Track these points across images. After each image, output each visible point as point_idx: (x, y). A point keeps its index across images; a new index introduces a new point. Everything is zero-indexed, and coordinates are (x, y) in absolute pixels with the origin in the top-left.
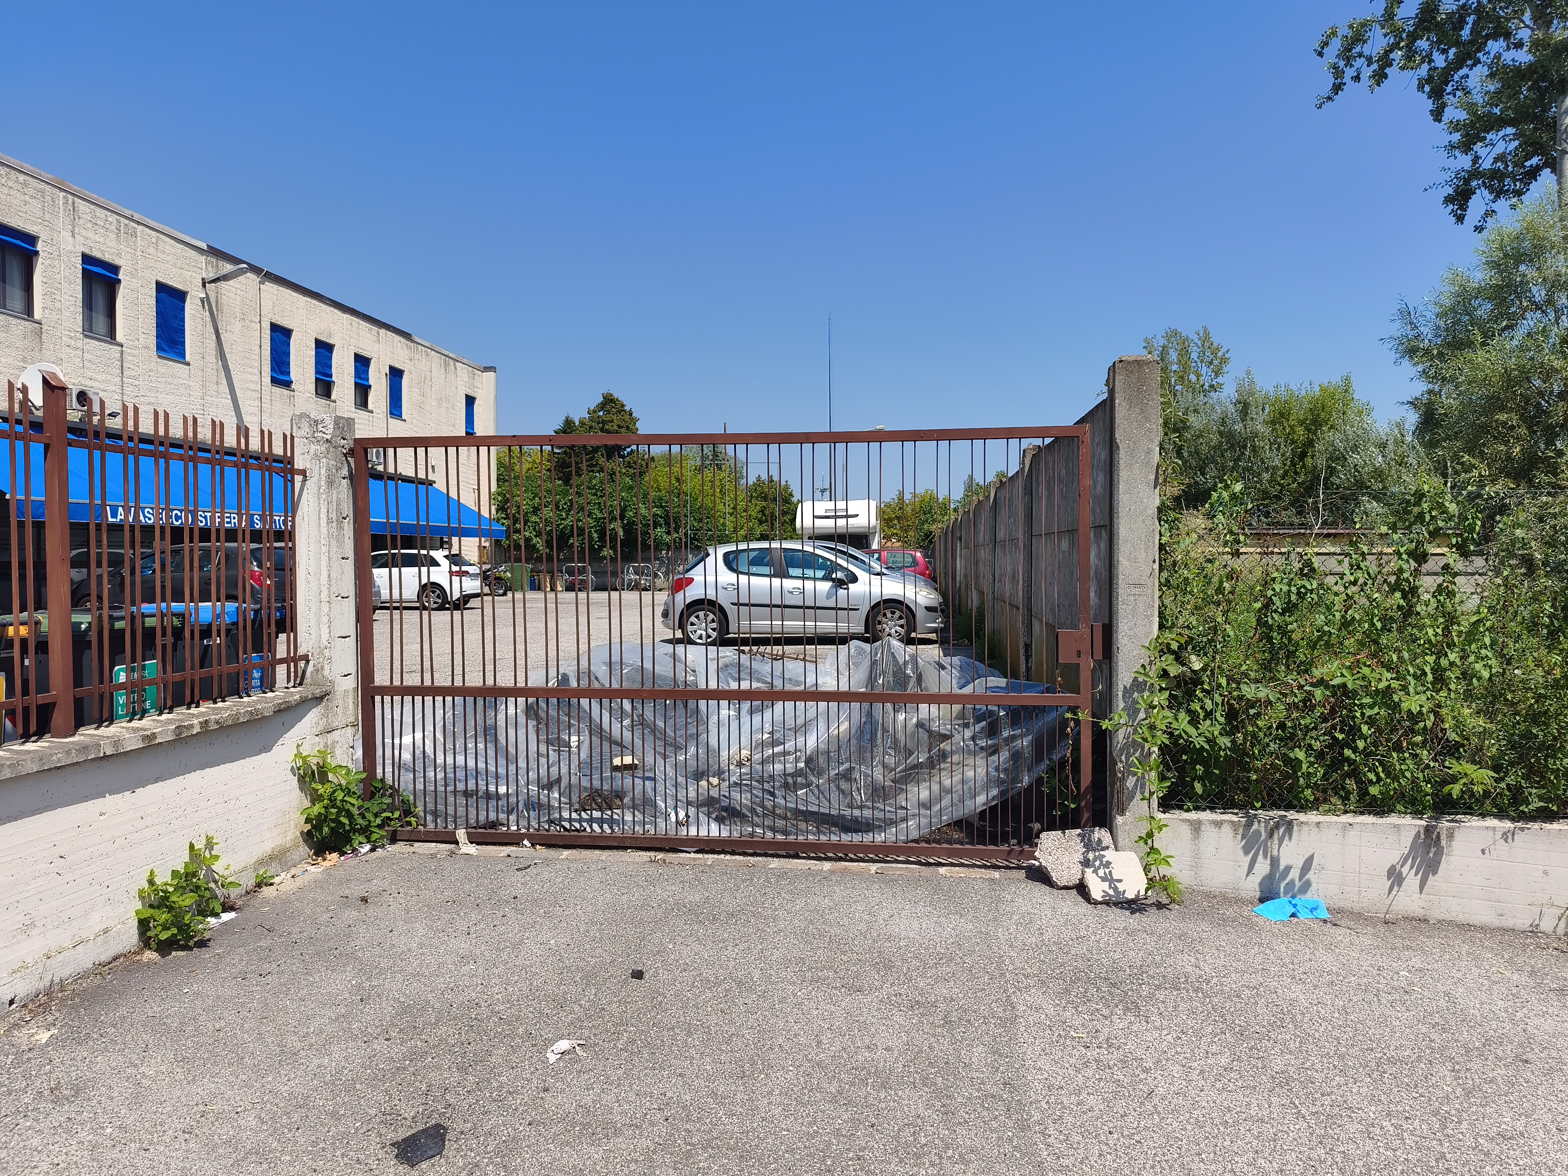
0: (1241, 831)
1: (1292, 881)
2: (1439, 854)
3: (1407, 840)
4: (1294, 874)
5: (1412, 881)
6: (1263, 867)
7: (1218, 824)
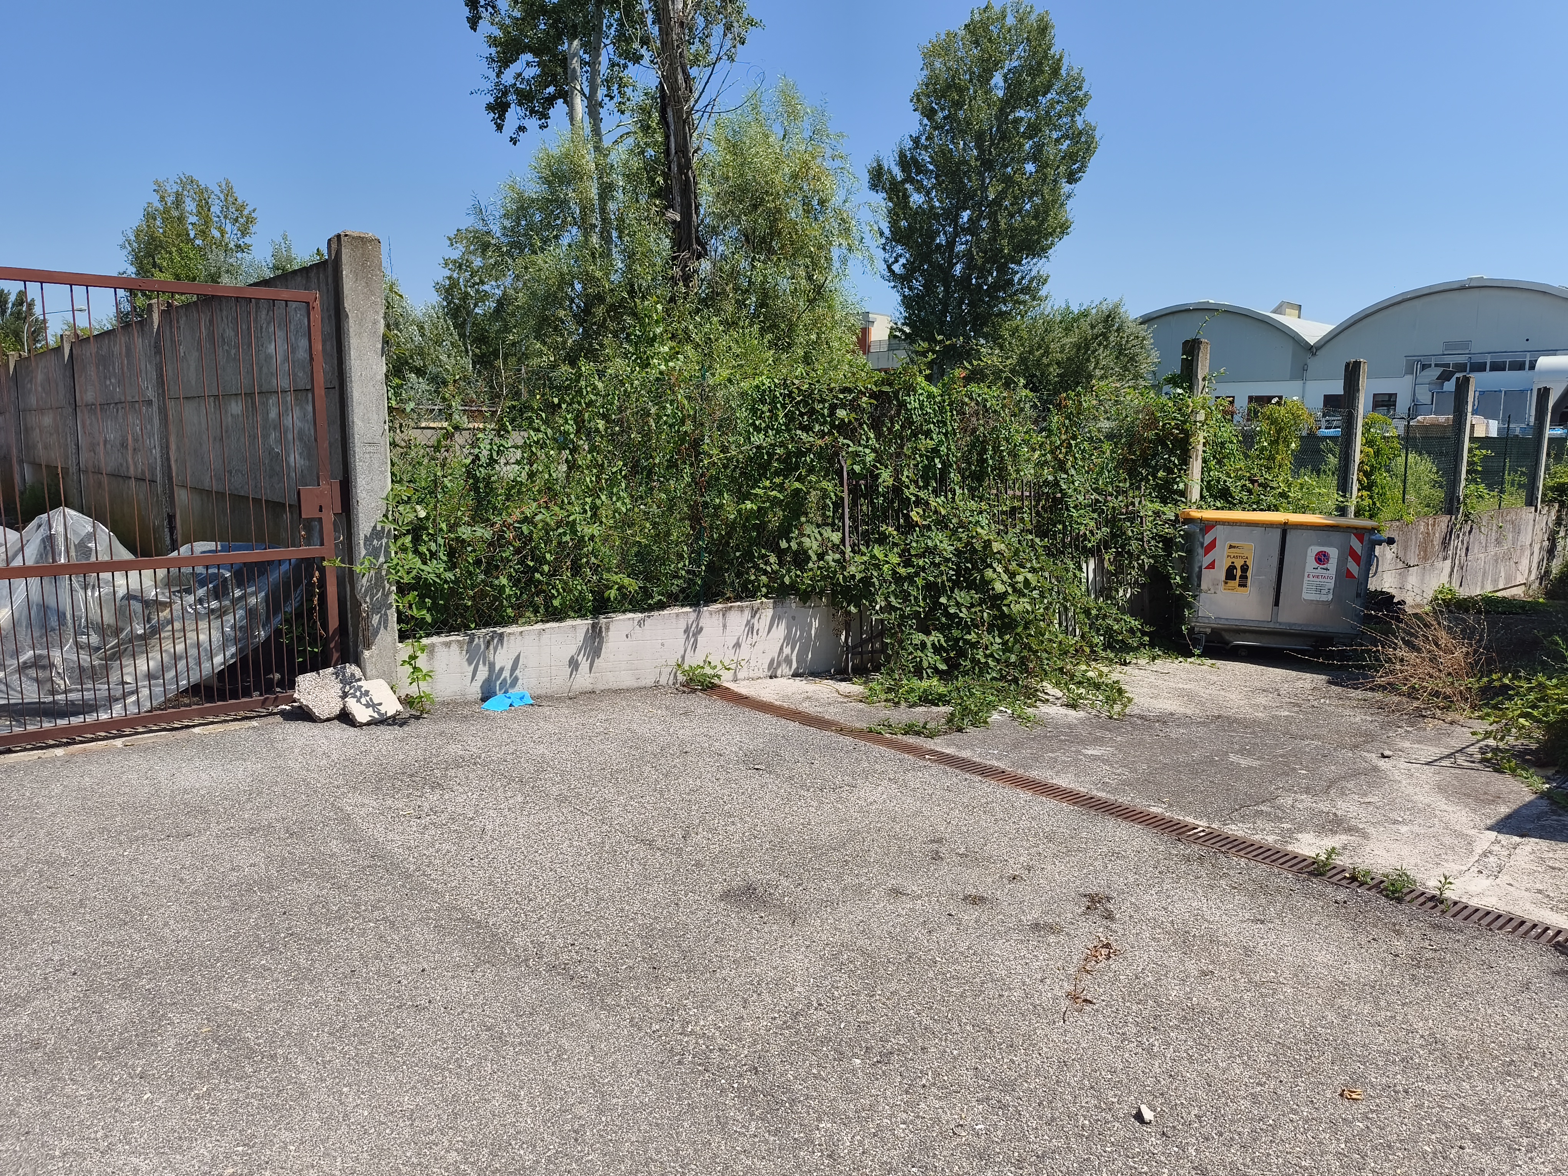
0: (465, 647)
1: (505, 680)
2: (601, 643)
3: (581, 635)
4: (506, 674)
5: (584, 665)
6: (483, 673)
7: (448, 645)
